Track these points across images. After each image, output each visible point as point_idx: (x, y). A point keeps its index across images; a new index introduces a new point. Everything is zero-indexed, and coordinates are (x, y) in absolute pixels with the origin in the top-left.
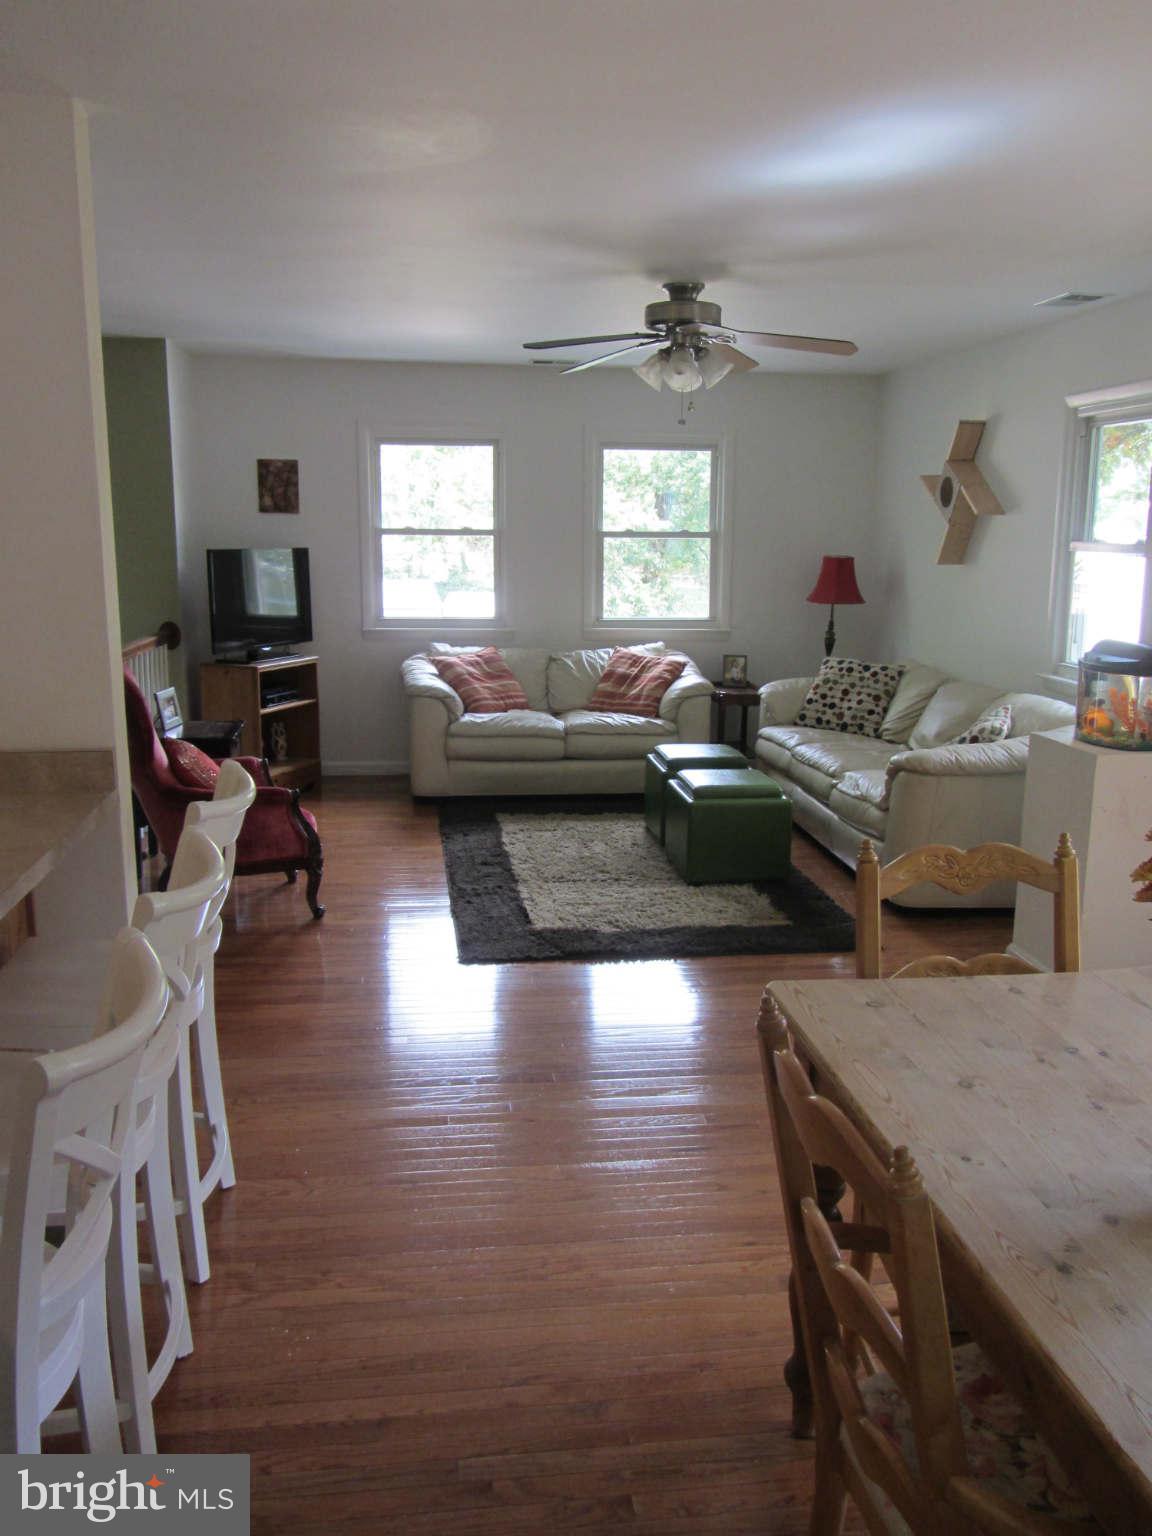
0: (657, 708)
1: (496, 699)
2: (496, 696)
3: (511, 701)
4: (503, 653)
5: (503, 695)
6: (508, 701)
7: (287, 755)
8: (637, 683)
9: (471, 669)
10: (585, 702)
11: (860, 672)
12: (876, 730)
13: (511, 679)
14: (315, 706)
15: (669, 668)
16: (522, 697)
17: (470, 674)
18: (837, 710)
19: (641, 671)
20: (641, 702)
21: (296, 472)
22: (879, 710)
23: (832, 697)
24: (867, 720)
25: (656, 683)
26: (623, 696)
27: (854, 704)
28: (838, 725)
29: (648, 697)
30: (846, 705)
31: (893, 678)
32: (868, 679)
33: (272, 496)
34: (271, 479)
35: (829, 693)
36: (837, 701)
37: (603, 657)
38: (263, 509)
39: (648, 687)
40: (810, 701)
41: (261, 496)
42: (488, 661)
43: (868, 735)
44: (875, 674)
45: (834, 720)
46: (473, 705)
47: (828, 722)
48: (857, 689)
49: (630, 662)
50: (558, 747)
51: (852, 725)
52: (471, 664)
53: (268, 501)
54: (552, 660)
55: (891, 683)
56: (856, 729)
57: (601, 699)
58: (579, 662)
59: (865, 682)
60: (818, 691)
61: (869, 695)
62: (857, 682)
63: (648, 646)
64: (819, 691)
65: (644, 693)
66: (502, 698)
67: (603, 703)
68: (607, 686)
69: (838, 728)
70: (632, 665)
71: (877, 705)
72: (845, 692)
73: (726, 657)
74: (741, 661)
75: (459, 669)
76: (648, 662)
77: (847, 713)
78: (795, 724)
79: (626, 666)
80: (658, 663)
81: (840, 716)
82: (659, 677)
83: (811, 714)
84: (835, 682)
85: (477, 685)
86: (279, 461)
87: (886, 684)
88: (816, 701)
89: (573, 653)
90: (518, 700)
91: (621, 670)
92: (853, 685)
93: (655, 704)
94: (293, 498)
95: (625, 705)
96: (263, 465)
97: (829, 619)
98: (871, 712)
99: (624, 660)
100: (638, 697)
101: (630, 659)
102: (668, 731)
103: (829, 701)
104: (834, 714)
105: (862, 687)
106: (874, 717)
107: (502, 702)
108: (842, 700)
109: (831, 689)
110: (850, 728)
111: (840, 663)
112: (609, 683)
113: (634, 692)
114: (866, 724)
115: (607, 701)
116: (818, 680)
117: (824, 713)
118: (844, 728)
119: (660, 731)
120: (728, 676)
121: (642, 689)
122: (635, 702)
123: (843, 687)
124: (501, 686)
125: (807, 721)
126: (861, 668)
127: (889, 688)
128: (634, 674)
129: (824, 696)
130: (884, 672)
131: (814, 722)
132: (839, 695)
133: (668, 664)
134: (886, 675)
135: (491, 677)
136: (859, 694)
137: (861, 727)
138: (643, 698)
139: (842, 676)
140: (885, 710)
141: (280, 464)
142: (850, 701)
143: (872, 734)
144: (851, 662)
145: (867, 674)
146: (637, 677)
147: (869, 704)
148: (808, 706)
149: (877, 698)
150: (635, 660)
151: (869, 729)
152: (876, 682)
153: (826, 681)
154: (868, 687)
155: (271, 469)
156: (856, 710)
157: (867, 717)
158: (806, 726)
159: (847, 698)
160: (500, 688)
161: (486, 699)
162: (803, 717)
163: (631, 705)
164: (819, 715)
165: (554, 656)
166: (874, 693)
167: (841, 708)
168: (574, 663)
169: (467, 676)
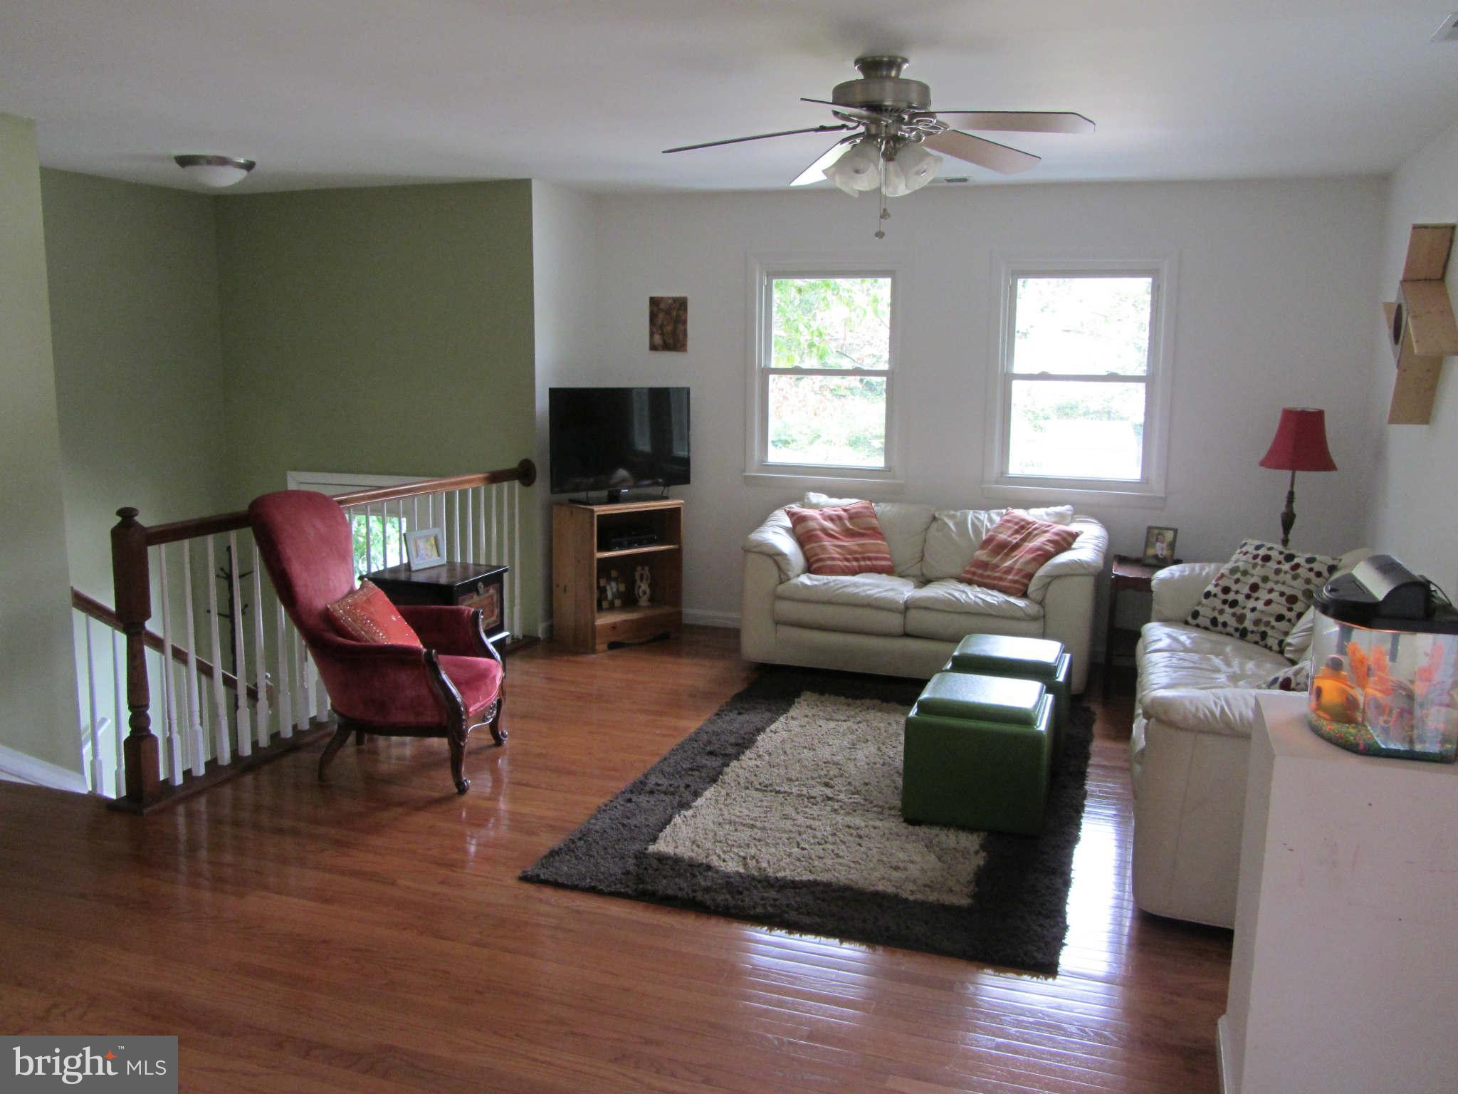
0: (1026, 586)
1: (847, 560)
2: (849, 556)
3: (869, 563)
4: (879, 508)
5: (858, 556)
6: (862, 563)
7: (649, 600)
8: (1014, 554)
9: (828, 524)
10: (957, 571)
11: (1279, 563)
12: (1281, 643)
13: (877, 538)
14: (678, 552)
15: (1056, 538)
16: (885, 559)
17: (825, 531)
18: (1238, 610)
19: (1023, 540)
20: (1010, 577)
21: (685, 310)
22: (1292, 615)
23: (1237, 592)
24: (1273, 627)
25: (1031, 556)
26: (996, 567)
27: (1260, 605)
28: (1237, 630)
29: (1020, 570)
30: (1251, 604)
31: (1319, 574)
32: (1286, 572)
33: (662, 334)
34: (661, 316)
35: (1234, 587)
36: (1241, 598)
37: (989, 520)
38: (653, 348)
39: (1021, 560)
40: (1208, 595)
41: (652, 334)
42: (853, 516)
43: (1270, 649)
44: (1297, 566)
45: (1232, 622)
46: (815, 566)
47: (1225, 624)
48: (1270, 585)
49: (1016, 527)
50: (895, 622)
51: (1252, 632)
52: (831, 519)
53: (657, 338)
54: (934, 519)
55: (1316, 580)
56: (1257, 638)
57: (973, 569)
58: (961, 524)
59: (1281, 577)
60: (1220, 582)
61: (1282, 594)
62: (1272, 576)
63: (1052, 510)
64: (1223, 583)
65: (1018, 566)
66: (856, 560)
67: (974, 574)
68: (982, 555)
69: (1237, 635)
70: (1017, 532)
71: (1290, 610)
72: (1254, 588)
73: (1150, 529)
74: (1169, 535)
75: (812, 524)
76: (1035, 529)
77: (1250, 616)
78: (1187, 623)
79: (1010, 532)
80: (1046, 532)
81: (1241, 618)
82: (1039, 549)
83: (1206, 613)
84: (1245, 573)
85: (827, 543)
86: (669, 298)
87: (1308, 581)
88: (1215, 595)
89: (958, 514)
90: (875, 563)
91: (1003, 537)
92: (1265, 579)
93: (1025, 581)
94: (681, 337)
95: (995, 578)
96: (654, 302)
97: (1288, 488)
98: (1280, 618)
99: (1010, 525)
100: (1009, 570)
101: (1017, 524)
102: (1028, 616)
103: (1231, 597)
104: (1234, 615)
105: (1277, 582)
106: (1283, 625)
107: (855, 564)
108: (1248, 597)
109: (1237, 581)
110: (1250, 636)
111: (1258, 548)
112: (985, 551)
113: (1008, 564)
114: (1270, 632)
115: (980, 571)
116: (1225, 568)
117: (1222, 612)
118: (1243, 634)
119: (1019, 614)
120: (1151, 552)
121: (1017, 560)
122: (1005, 576)
123: (1252, 580)
124: (858, 545)
125: (1200, 620)
126: (1281, 558)
127: (1311, 587)
128: (1015, 541)
129: (1226, 590)
130: (1308, 566)
131: (1208, 623)
132: (1246, 590)
133: (1057, 534)
134: (1311, 570)
135: (850, 534)
136: (1271, 591)
137: (1264, 635)
138: (1014, 572)
139: (1255, 566)
140: (1300, 615)
141: (670, 301)
142: (1257, 599)
143: (1276, 647)
144: (1270, 549)
145: (1286, 566)
146: (1016, 546)
147: (1279, 607)
148: (1204, 601)
149: (1292, 599)
150: (1024, 528)
151: (1272, 642)
152: (1295, 577)
153: (1234, 571)
154: (1284, 583)
155: (662, 306)
156: (1262, 612)
157: (1273, 623)
158: (1198, 626)
159: (1255, 595)
160: (856, 548)
161: (833, 559)
162: (1195, 615)
163: (1001, 579)
164: (1216, 614)
165: (937, 515)
166: (1288, 591)
167: (1244, 608)
168: (956, 524)
169: (819, 533)
